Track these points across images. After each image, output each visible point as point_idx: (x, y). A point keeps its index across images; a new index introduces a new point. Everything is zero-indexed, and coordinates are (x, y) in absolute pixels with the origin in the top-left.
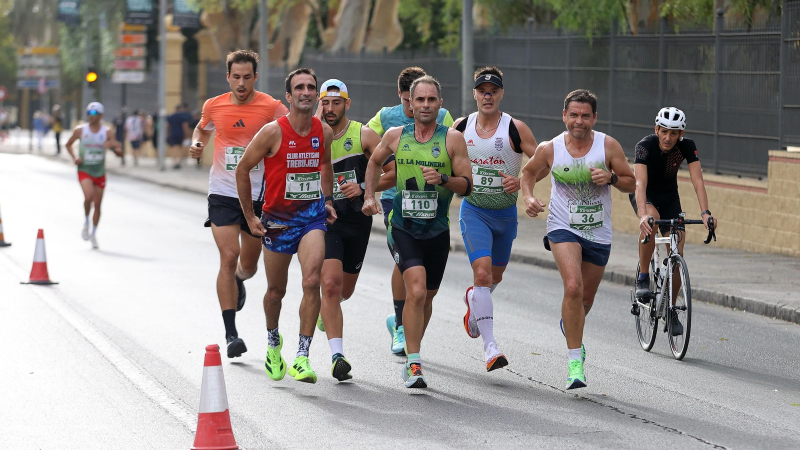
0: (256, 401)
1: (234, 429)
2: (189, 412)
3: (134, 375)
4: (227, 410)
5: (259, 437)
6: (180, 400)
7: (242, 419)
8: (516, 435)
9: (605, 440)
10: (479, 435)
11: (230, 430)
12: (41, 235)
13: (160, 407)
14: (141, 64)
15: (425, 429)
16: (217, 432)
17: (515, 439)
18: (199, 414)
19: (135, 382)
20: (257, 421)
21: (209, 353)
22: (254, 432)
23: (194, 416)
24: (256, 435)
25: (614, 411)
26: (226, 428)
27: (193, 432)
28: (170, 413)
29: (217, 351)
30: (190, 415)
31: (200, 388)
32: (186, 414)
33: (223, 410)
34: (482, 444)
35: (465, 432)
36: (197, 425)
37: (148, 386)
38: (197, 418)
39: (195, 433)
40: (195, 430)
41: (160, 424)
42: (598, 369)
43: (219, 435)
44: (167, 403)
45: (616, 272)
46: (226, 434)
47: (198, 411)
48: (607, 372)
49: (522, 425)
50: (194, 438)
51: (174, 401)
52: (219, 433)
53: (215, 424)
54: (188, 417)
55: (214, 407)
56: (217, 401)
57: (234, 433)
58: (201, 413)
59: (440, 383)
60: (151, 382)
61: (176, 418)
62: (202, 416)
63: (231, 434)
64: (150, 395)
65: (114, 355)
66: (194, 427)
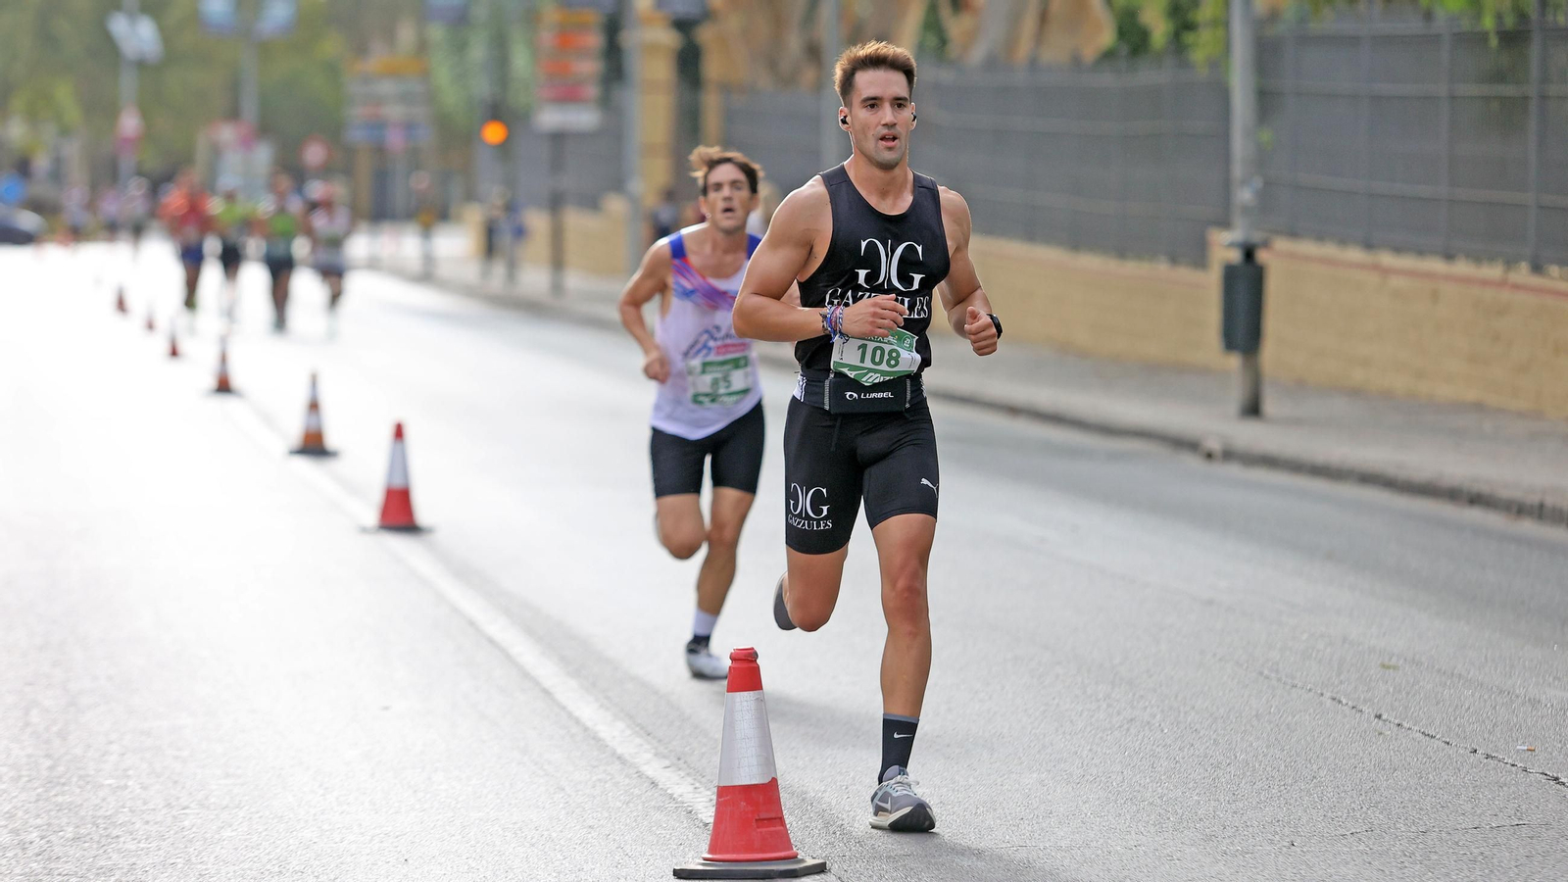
0: (829, 761)
1: (788, 819)
2: (697, 785)
3: (588, 711)
4: (774, 781)
5: (838, 833)
6: (679, 761)
7: (803, 797)
8: (1354, 831)
9: (1534, 841)
10: (1278, 829)
11: (781, 820)
12: (399, 433)
13: (640, 775)
14: (592, 91)
15: (1169, 819)
16: (754, 824)
17: (1351, 839)
18: (718, 787)
19: (589, 724)
20: (834, 803)
21: (737, 665)
22: (827, 825)
23: (709, 793)
24: (831, 830)
25: (1552, 783)
26: (773, 815)
27: (706, 825)
28: (660, 787)
29: (752, 661)
30: (699, 790)
31: (719, 736)
32: (691, 788)
33: (766, 780)
34: (1284, 849)
35: (1249, 824)
36: (714, 809)
37: (614, 732)
38: (714, 797)
39: (711, 826)
40: (712, 820)
41: (640, 807)
42: (1517, 697)
43: (759, 830)
44: (654, 769)
45: (1549, 501)
46: (772, 829)
47: (716, 783)
48: (1534, 703)
49: (1364, 809)
50: (709, 838)
51: (667, 763)
52: (758, 827)
53: (750, 808)
54: (697, 795)
55: (748, 774)
56: (754, 761)
57: (788, 826)
58: (722, 785)
59: (1198, 726)
60: (621, 725)
61: (671, 796)
62: (724, 792)
63: (782, 828)
64: (619, 751)
65: (547, 672)
66: (708, 814)
